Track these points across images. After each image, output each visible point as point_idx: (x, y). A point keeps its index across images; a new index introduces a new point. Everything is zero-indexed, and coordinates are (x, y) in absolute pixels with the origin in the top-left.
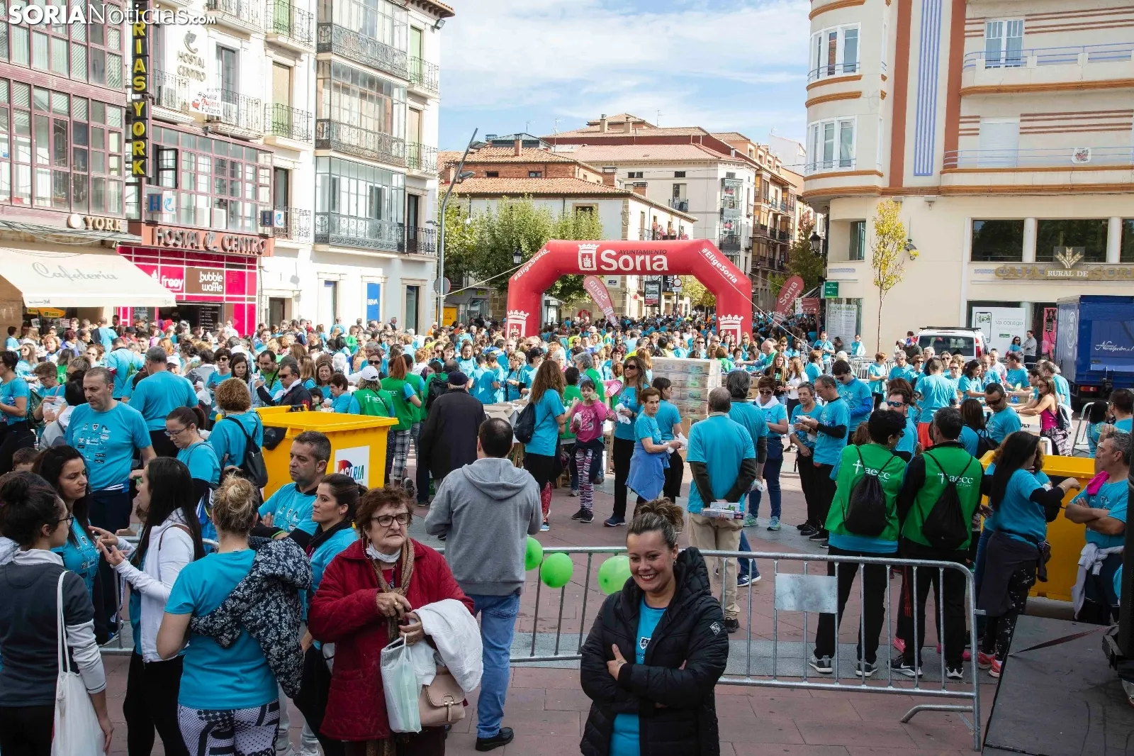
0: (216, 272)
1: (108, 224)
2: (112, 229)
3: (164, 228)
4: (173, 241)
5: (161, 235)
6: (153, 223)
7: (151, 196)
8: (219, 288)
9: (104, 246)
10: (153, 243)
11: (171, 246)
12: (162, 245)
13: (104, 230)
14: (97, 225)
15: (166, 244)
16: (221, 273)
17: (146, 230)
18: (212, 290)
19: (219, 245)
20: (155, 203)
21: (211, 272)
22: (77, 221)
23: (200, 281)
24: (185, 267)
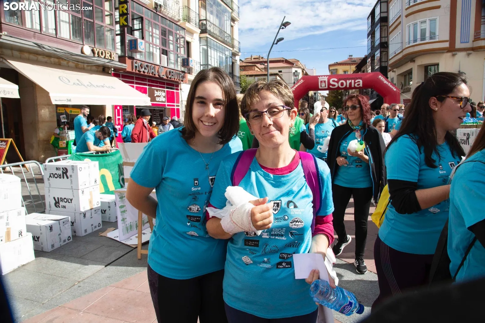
0: (162, 90)
1: (107, 55)
2: (110, 58)
3: (138, 61)
4: (143, 69)
5: (136, 65)
6: (132, 58)
7: (130, 41)
8: (164, 99)
9: (104, 70)
10: (132, 70)
11: (142, 73)
12: (137, 72)
13: (105, 58)
14: (100, 54)
15: (139, 71)
16: (164, 91)
17: (128, 61)
18: (160, 100)
19: (165, 74)
20: (134, 45)
21: (160, 90)
22: (87, 50)
23: (155, 95)
24: (147, 87)
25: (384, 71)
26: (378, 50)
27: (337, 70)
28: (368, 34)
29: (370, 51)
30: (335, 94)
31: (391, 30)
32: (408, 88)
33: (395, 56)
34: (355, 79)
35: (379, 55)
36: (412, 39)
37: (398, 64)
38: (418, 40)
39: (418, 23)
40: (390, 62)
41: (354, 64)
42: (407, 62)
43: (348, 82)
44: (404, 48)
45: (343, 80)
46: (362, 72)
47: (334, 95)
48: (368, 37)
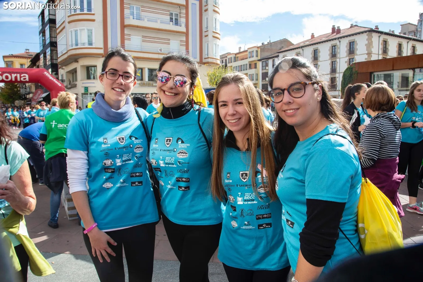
25: (55, 68)
26: (48, 48)
27: (12, 62)
28: (39, 32)
29: (42, 48)
30: (10, 87)
31: (58, 31)
32: (74, 84)
33: (62, 55)
34: (20, 73)
35: (50, 52)
36: (74, 42)
37: (67, 62)
38: (79, 44)
39: (78, 30)
40: (59, 60)
41: (29, 58)
42: (72, 62)
43: (14, 76)
44: (68, 50)
46: (37, 66)
47: (9, 87)
48: (40, 34)
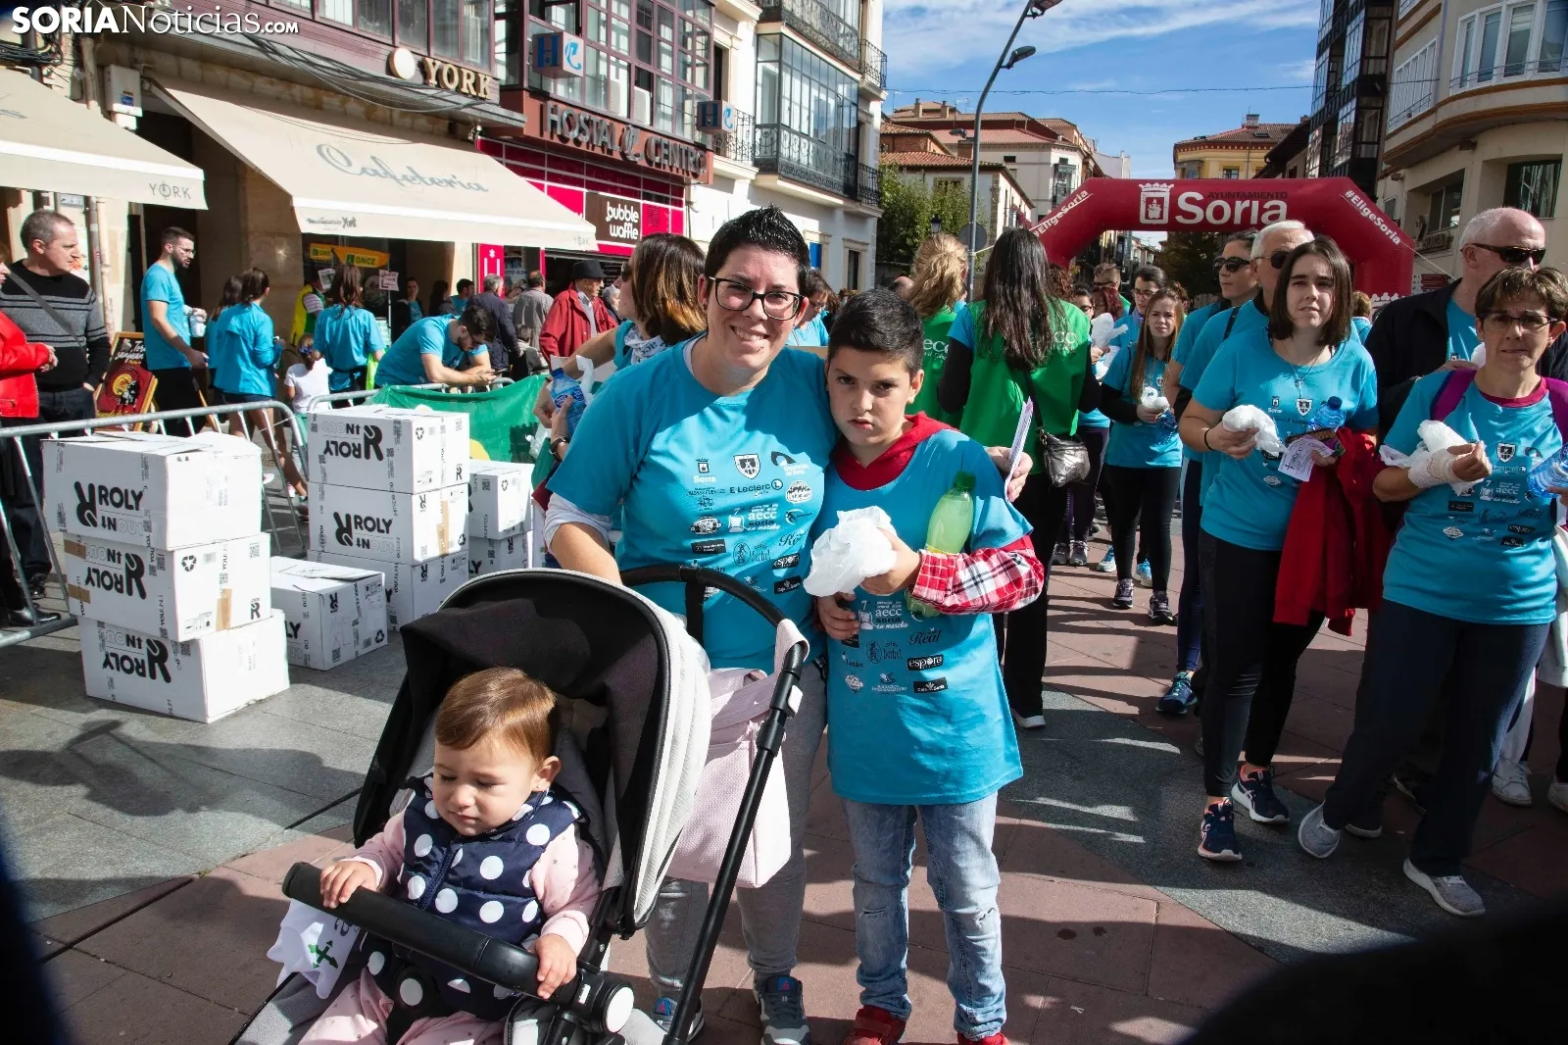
0: (629, 204)
1: (465, 81)
2: (474, 93)
3: (560, 106)
4: (575, 133)
5: (555, 117)
6: (541, 95)
7: (540, 39)
8: (634, 234)
9: (452, 130)
10: (542, 134)
11: (571, 144)
12: (556, 140)
13: (458, 90)
14: (445, 79)
15: (562, 138)
16: (636, 207)
17: (530, 104)
18: (623, 236)
19: (642, 153)
20: (549, 50)
21: (623, 203)
22: (406, 64)
23: (608, 219)
24: (585, 191)
25: (1364, 175)
26: (1349, 100)
27: (1201, 162)
28: (1319, 45)
29: (1321, 103)
30: (1189, 245)
31: (1400, 33)
32: (1444, 236)
33: (1405, 127)
35: (1352, 118)
36: (1474, 65)
37: (1416, 153)
38: (1495, 72)
39: (1503, 10)
40: (1390, 145)
41: (1261, 145)
42: (1449, 148)
43: (1240, 206)
44: (1440, 100)
45: (1223, 198)
46: (1287, 174)
47: (1186, 247)
48: (1319, 54)
